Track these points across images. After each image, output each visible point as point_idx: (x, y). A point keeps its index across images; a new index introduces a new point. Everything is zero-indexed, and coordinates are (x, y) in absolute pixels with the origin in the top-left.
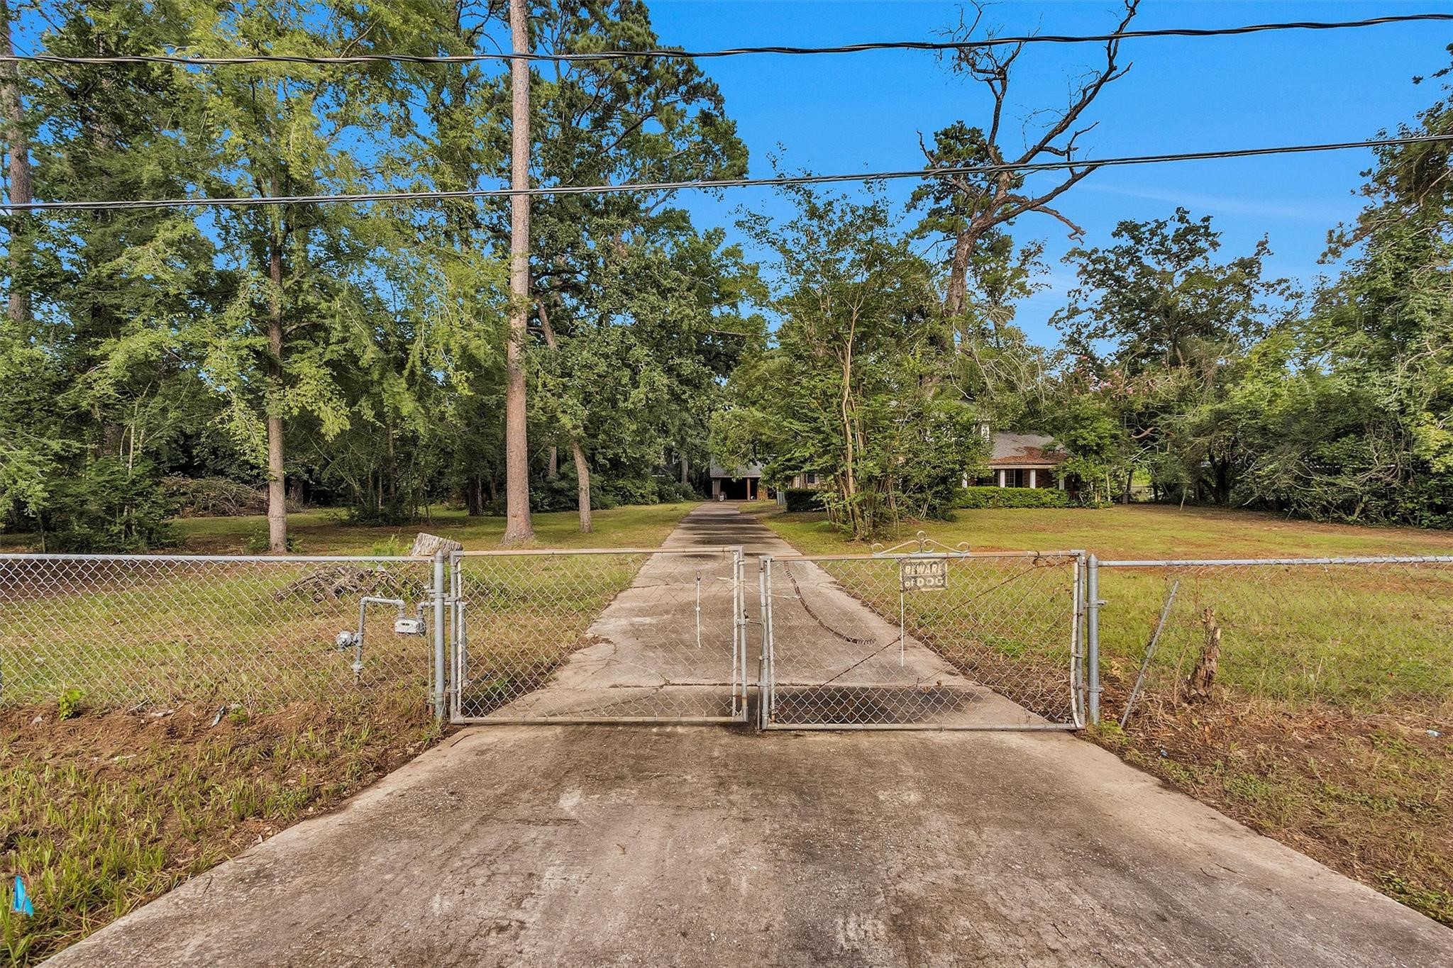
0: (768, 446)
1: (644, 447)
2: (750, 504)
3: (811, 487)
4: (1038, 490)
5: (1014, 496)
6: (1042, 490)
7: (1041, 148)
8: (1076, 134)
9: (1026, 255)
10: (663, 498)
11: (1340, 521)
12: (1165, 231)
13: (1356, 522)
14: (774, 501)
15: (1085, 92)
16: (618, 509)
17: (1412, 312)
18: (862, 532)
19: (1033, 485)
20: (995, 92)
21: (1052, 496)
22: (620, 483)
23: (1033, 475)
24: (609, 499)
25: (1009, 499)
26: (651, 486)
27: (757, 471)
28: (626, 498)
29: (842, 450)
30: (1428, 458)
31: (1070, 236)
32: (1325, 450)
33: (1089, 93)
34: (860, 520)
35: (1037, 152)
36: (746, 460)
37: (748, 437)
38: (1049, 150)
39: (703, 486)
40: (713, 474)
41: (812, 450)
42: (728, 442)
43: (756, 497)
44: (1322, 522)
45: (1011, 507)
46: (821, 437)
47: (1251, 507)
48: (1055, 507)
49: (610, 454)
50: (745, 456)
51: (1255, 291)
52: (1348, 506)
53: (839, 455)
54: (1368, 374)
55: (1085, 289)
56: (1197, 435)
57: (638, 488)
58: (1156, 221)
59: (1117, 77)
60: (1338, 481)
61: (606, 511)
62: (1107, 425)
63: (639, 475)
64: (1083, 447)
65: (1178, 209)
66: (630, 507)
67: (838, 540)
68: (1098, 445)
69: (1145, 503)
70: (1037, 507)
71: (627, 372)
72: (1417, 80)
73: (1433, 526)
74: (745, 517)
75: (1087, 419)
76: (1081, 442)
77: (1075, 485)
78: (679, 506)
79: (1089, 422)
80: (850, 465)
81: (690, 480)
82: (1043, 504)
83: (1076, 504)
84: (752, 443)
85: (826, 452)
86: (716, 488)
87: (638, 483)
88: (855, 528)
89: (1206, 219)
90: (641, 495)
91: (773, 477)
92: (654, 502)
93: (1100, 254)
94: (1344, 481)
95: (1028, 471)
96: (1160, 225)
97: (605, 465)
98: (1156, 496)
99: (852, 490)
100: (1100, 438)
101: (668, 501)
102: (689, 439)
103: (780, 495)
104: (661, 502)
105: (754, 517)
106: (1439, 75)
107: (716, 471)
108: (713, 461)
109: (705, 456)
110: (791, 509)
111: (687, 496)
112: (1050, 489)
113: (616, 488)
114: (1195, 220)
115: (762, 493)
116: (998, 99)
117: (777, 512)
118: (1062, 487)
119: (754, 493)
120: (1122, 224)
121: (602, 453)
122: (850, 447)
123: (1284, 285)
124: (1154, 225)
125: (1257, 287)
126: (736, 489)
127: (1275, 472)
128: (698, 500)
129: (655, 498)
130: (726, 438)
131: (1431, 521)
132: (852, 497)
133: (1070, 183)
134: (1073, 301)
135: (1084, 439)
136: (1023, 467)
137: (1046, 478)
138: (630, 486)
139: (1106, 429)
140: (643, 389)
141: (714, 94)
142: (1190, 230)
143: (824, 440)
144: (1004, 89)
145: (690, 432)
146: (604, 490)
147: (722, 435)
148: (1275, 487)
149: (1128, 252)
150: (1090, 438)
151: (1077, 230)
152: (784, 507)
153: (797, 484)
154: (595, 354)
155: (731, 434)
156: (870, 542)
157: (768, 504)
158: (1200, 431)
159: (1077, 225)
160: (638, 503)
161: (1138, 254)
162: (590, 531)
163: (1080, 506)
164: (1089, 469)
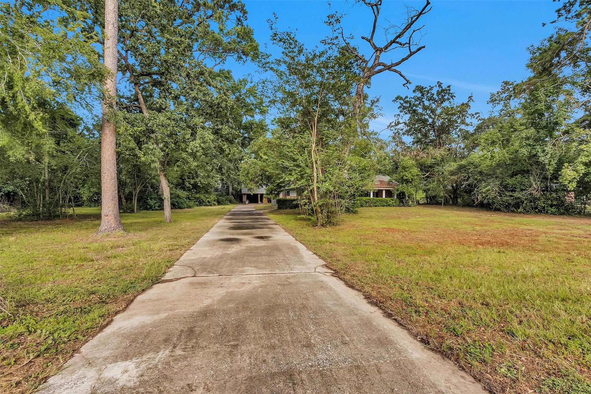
0: (269, 178)
1: (210, 179)
2: (259, 205)
3: (288, 198)
4: (386, 199)
5: (377, 201)
6: (388, 199)
7: (394, 42)
8: (414, 31)
9: (373, 103)
10: (219, 203)
11: (513, 211)
12: (433, 92)
13: (520, 212)
14: (271, 204)
15: (412, 18)
16: (196, 208)
17: (557, 118)
18: (321, 221)
19: (384, 196)
20: (374, 14)
21: (393, 201)
22: (197, 196)
23: (384, 192)
24: (192, 203)
25: (375, 203)
26: (213, 197)
27: (263, 190)
28: (201, 203)
29: (311, 176)
30: (566, 183)
31: (404, 85)
32: (510, 181)
33: (414, 19)
34: (320, 215)
35: (392, 43)
36: (258, 184)
37: (259, 173)
38: (397, 43)
39: (239, 197)
40: (243, 192)
41: (295, 176)
42: (249, 175)
43: (262, 202)
44: (506, 212)
45: (376, 206)
46: (300, 169)
47: (476, 206)
48: (394, 206)
49: (192, 181)
50: (257, 182)
51: (467, 117)
52: (517, 206)
53: (309, 180)
54: (536, 147)
55: (402, 114)
56: (452, 175)
57: (207, 198)
58: (430, 86)
59: (425, 13)
60: (515, 195)
61: (189, 210)
62: (415, 171)
63: (207, 192)
64: (406, 180)
65: (438, 82)
66: (203, 207)
67: (308, 225)
68: (412, 179)
69: (423, 204)
70: (387, 206)
71: (189, 131)
72: (544, 25)
73: (553, 214)
74: (258, 212)
75: (408, 168)
76: (405, 178)
77: (401, 196)
78: (226, 206)
79: (408, 169)
80: (315, 185)
81: (232, 195)
82: (389, 205)
83: (402, 205)
84: (261, 175)
85: (302, 177)
86: (245, 198)
87: (207, 196)
88: (318, 219)
89: (449, 87)
90: (208, 201)
91: (271, 193)
92: (215, 205)
93: (408, 99)
94: (516, 194)
95: (382, 190)
96: (431, 88)
97: (189, 187)
98: (427, 201)
99: (316, 199)
100: (413, 176)
101: (222, 204)
102: (231, 176)
103: (274, 202)
104: (218, 205)
105: (262, 212)
106: (552, 23)
107: (245, 191)
108: (243, 186)
109: (239, 183)
110: (279, 208)
111: (231, 202)
112: (392, 198)
113: (195, 198)
114: (444, 87)
115: (265, 200)
116: (376, 16)
117: (273, 209)
118: (395, 197)
119: (261, 201)
120: (417, 87)
121: (188, 181)
122: (315, 174)
123: (478, 115)
124: (429, 88)
125: (468, 116)
126: (253, 199)
127: (488, 190)
128: (237, 204)
129: (215, 203)
130: (248, 173)
131: (552, 211)
132: (317, 202)
133: (409, 56)
134: (397, 119)
135: (406, 177)
136: (380, 189)
137: (389, 194)
138: (202, 197)
139: (415, 172)
140: (198, 141)
141: (242, 8)
142: (443, 91)
143: (301, 171)
144: (378, 13)
145: (232, 172)
146: (189, 199)
147: (246, 172)
148: (488, 197)
149: (418, 98)
150: (409, 176)
151: (408, 82)
152: (276, 207)
153: (281, 196)
154: (169, 119)
155: (251, 171)
156: (326, 227)
157: (268, 205)
158: (452, 173)
159: (408, 79)
160: (206, 205)
161: (423, 100)
162: (170, 222)
163: (404, 206)
164: (408, 189)
